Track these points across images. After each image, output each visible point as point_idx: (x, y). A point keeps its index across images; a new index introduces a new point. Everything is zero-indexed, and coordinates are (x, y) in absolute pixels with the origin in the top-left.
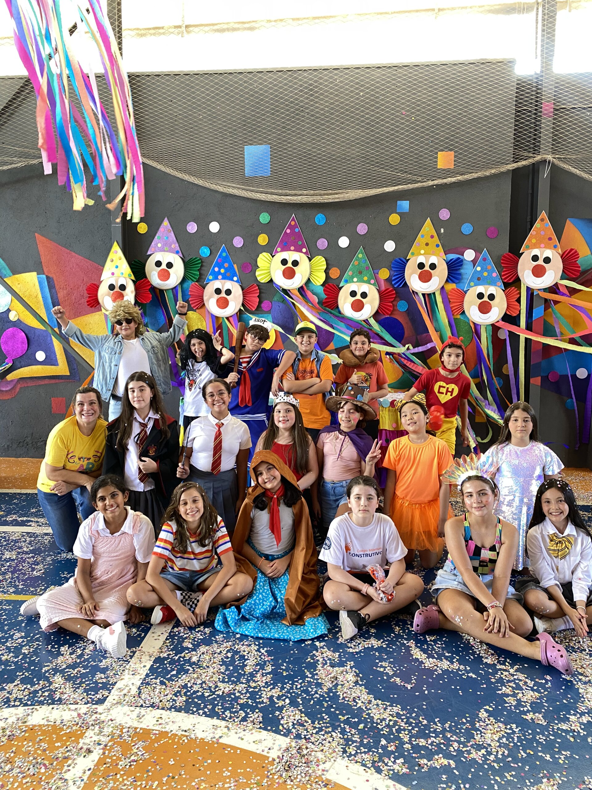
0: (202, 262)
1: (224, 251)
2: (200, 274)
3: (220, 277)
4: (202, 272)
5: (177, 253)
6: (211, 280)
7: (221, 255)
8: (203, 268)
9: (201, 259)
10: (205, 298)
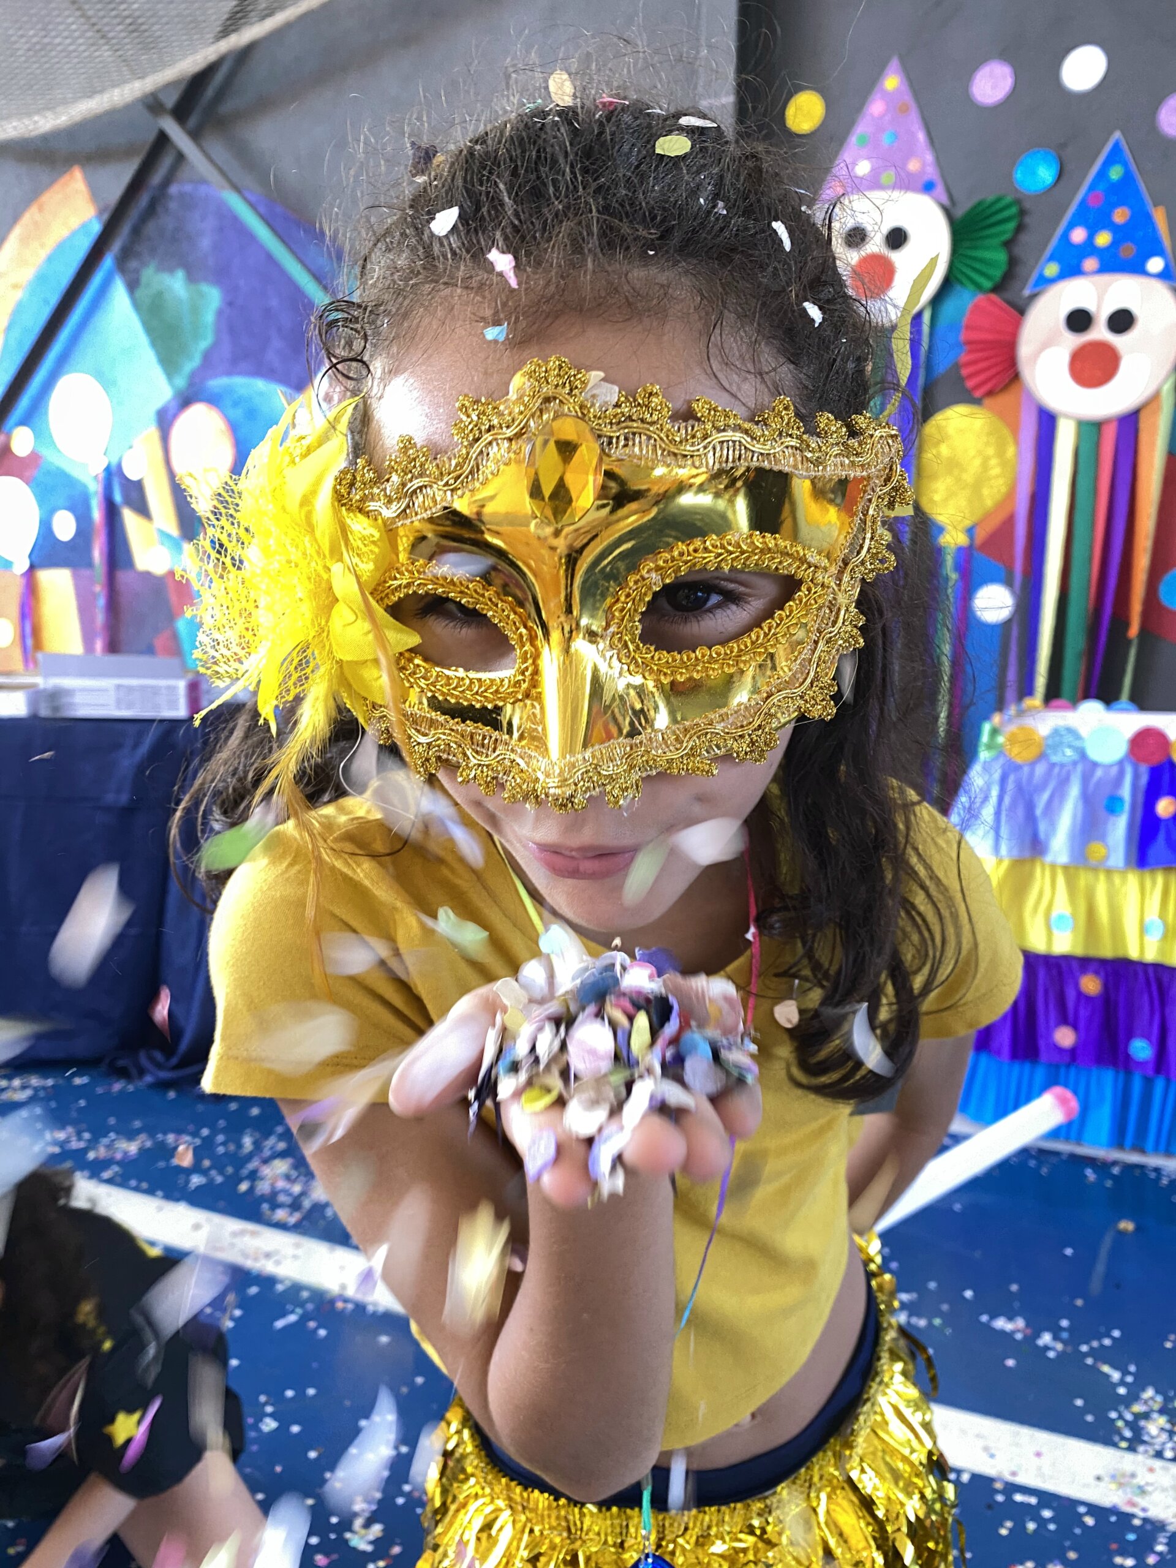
0: (1022, 213)
1: (1115, 156)
2: (1013, 262)
3: (1090, 264)
4: (1018, 251)
5: (928, 188)
6: (1052, 281)
7: (1102, 174)
8: (1024, 238)
9: (1018, 202)
10: (1025, 350)
